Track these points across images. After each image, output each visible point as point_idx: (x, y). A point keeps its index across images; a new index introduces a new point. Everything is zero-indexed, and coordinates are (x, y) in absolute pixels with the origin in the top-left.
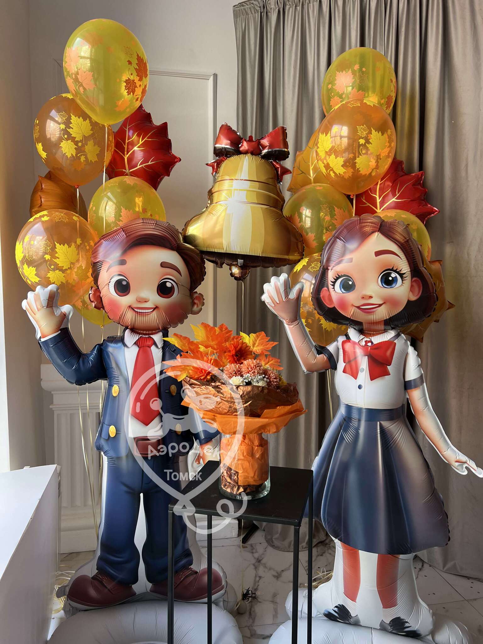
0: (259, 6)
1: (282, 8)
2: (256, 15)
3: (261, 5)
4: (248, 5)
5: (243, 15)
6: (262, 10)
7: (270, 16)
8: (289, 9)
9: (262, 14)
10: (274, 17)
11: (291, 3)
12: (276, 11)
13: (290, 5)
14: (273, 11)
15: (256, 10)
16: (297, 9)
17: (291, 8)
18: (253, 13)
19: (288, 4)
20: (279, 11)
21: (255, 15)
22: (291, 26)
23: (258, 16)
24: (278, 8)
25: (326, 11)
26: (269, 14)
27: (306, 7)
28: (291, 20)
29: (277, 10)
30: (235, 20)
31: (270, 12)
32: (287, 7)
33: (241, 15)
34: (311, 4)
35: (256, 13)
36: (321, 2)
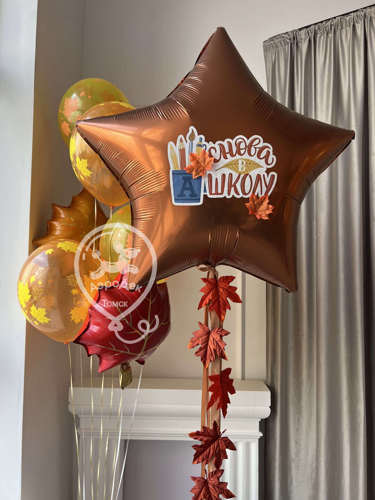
0: (289, 38)
1: (313, 37)
2: (287, 47)
3: (291, 38)
4: (278, 39)
5: (273, 49)
6: (292, 42)
7: (300, 46)
8: (320, 37)
9: (293, 45)
10: (304, 47)
11: (322, 32)
12: (306, 41)
13: (321, 33)
14: (303, 40)
15: (286, 42)
16: (329, 36)
17: (322, 36)
18: (283, 45)
19: (319, 32)
20: (310, 41)
21: (285, 47)
22: (322, 52)
23: (288, 48)
24: (309, 38)
25: (361, 34)
26: (300, 44)
27: (338, 33)
28: (323, 47)
29: (308, 39)
30: (265, 54)
31: (300, 43)
32: (319, 35)
33: (271, 49)
34: (344, 30)
35: (286, 45)
36: (354, 26)
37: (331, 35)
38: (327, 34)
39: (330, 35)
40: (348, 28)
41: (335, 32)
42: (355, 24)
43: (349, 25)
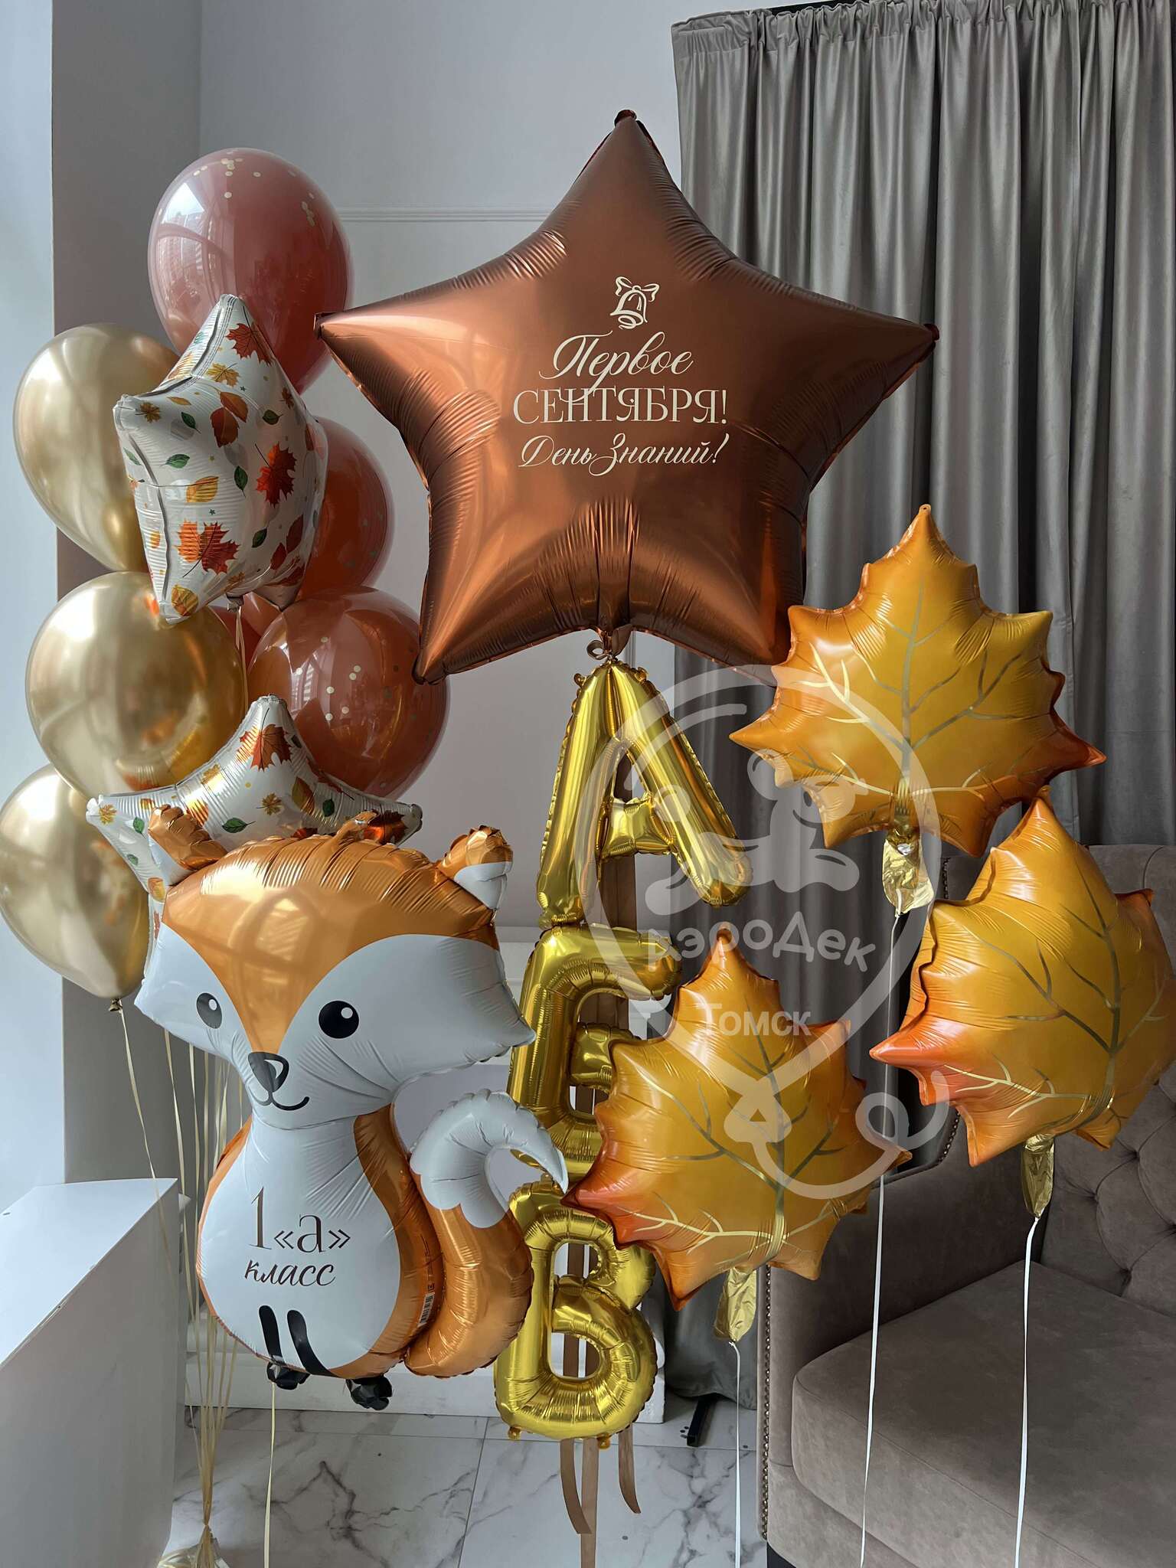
0: (745, 29)
1: (808, 41)
2: (738, 51)
3: (751, 30)
4: (715, 26)
5: (701, 51)
6: (754, 42)
7: (775, 60)
9: (754, 53)
11: (831, 31)
12: (791, 48)
13: (829, 35)
14: (782, 45)
15: (738, 40)
16: (848, 46)
17: (832, 48)
18: (730, 46)
19: (824, 33)
20: (799, 48)
21: (734, 55)
23: (741, 57)
24: (798, 40)
26: (773, 54)
27: (871, 43)
29: (794, 46)
30: (678, 63)
31: (774, 50)
32: (822, 40)
33: (695, 50)
34: (885, 37)
35: (735, 47)
36: (912, 34)
37: (854, 45)
38: (845, 39)
39: (851, 44)
40: (895, 36)
41: (863, 38)
42: (914, 28)
43: (898, 30)
